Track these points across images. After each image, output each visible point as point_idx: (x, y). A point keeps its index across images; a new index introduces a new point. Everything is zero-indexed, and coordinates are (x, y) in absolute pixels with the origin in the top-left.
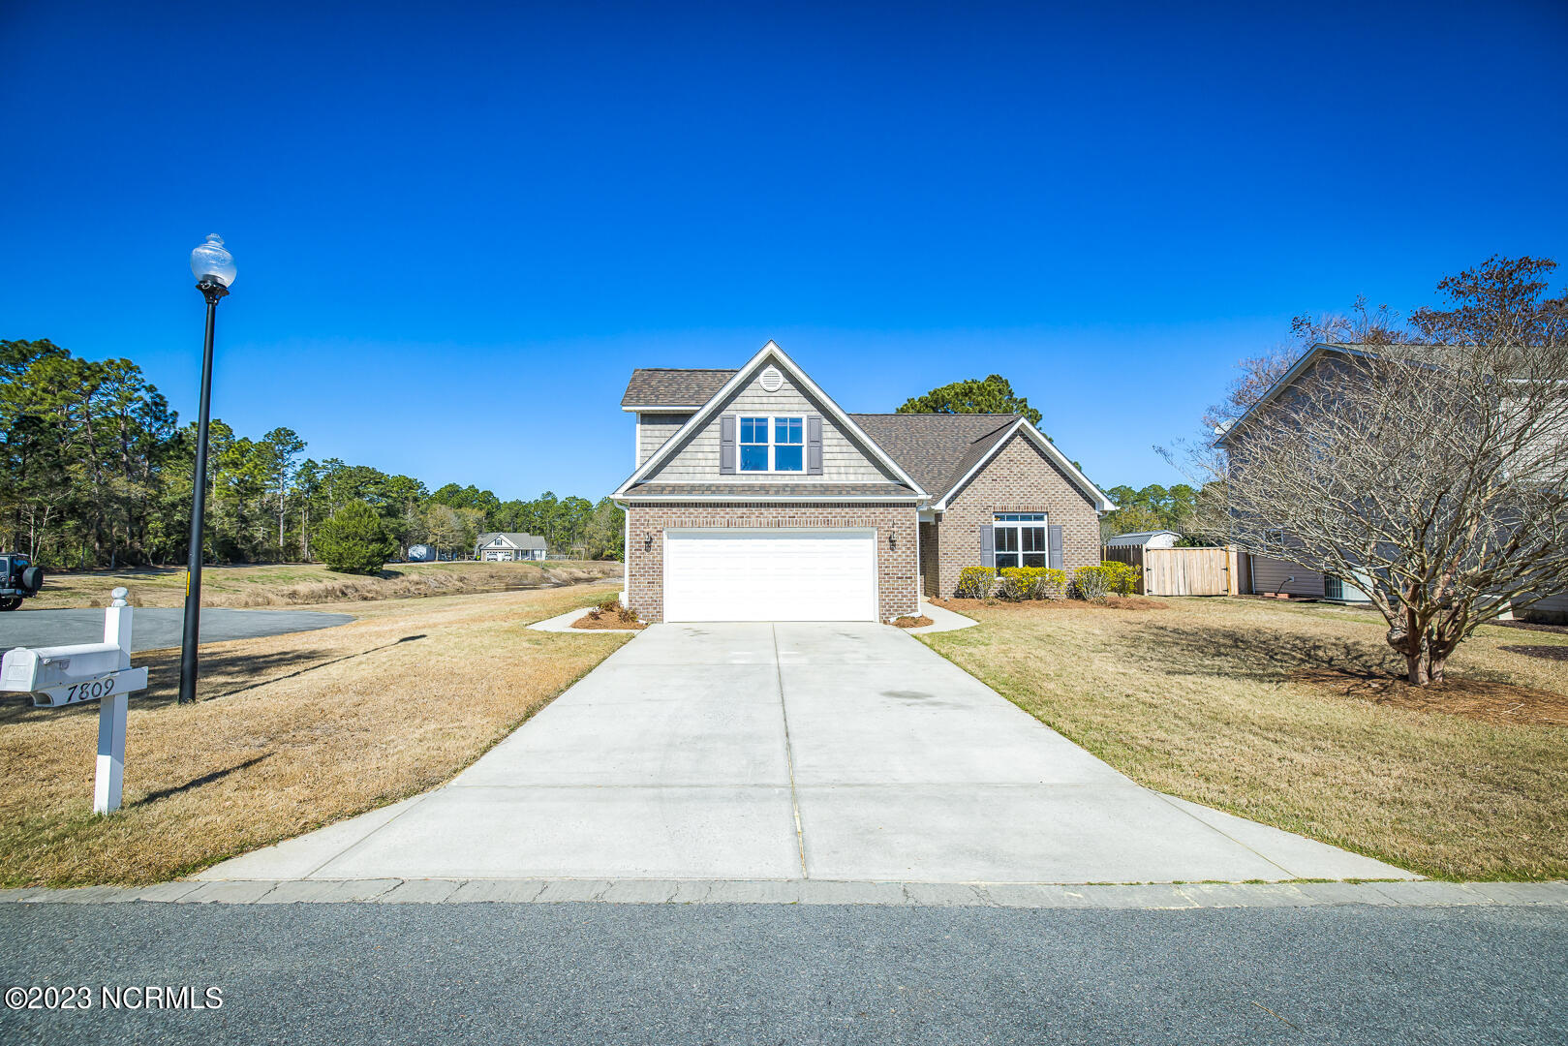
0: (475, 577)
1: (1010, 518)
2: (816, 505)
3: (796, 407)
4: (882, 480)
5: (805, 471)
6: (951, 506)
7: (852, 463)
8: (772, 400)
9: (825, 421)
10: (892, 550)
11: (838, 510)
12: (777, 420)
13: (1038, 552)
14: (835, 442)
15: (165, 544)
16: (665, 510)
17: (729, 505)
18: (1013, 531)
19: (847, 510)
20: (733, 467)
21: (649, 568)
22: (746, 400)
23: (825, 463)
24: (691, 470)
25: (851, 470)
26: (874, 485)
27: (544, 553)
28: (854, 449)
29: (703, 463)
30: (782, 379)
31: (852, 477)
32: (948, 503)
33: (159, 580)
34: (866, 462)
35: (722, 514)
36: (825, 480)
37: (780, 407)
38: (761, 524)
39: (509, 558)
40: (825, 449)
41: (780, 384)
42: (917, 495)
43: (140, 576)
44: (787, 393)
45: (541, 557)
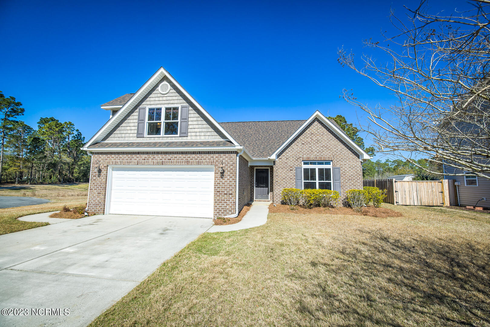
1: (311, 163)
2: (182, 153)
3: (176, 101)
4: (218, 139)
6: (280, 157)
7: (204, 130)
8: (164, 98)
9: (190, 108)
10: (222, 178)
11: (194, 155)
12: (167, 109)
13: (327, 181)
14: (195, 119)
15: (79, 176)
16: (109, 156)
17: (138, 153)
18: (313, 170)
19: (198, 155)
20: (143, 134)
21: (99, 186)
22: (152, 99)
23: (189, 130)
24: (123, 135)
25: (203, 134)
26: (213, 142)
28: (204, 122)
29: (129, 132)
30: (169, 87)
31: (203, 137)
32: (278, 156)
33: (70, 187)
34: (211, 130)
35: (135, 157)
36: (189, 139)
37: (167, 102)
38: (154, 163)
40: (190, 123)
41: (169, 90)
42: (235, 146)
43: (65, 186)
44: (171, 95)
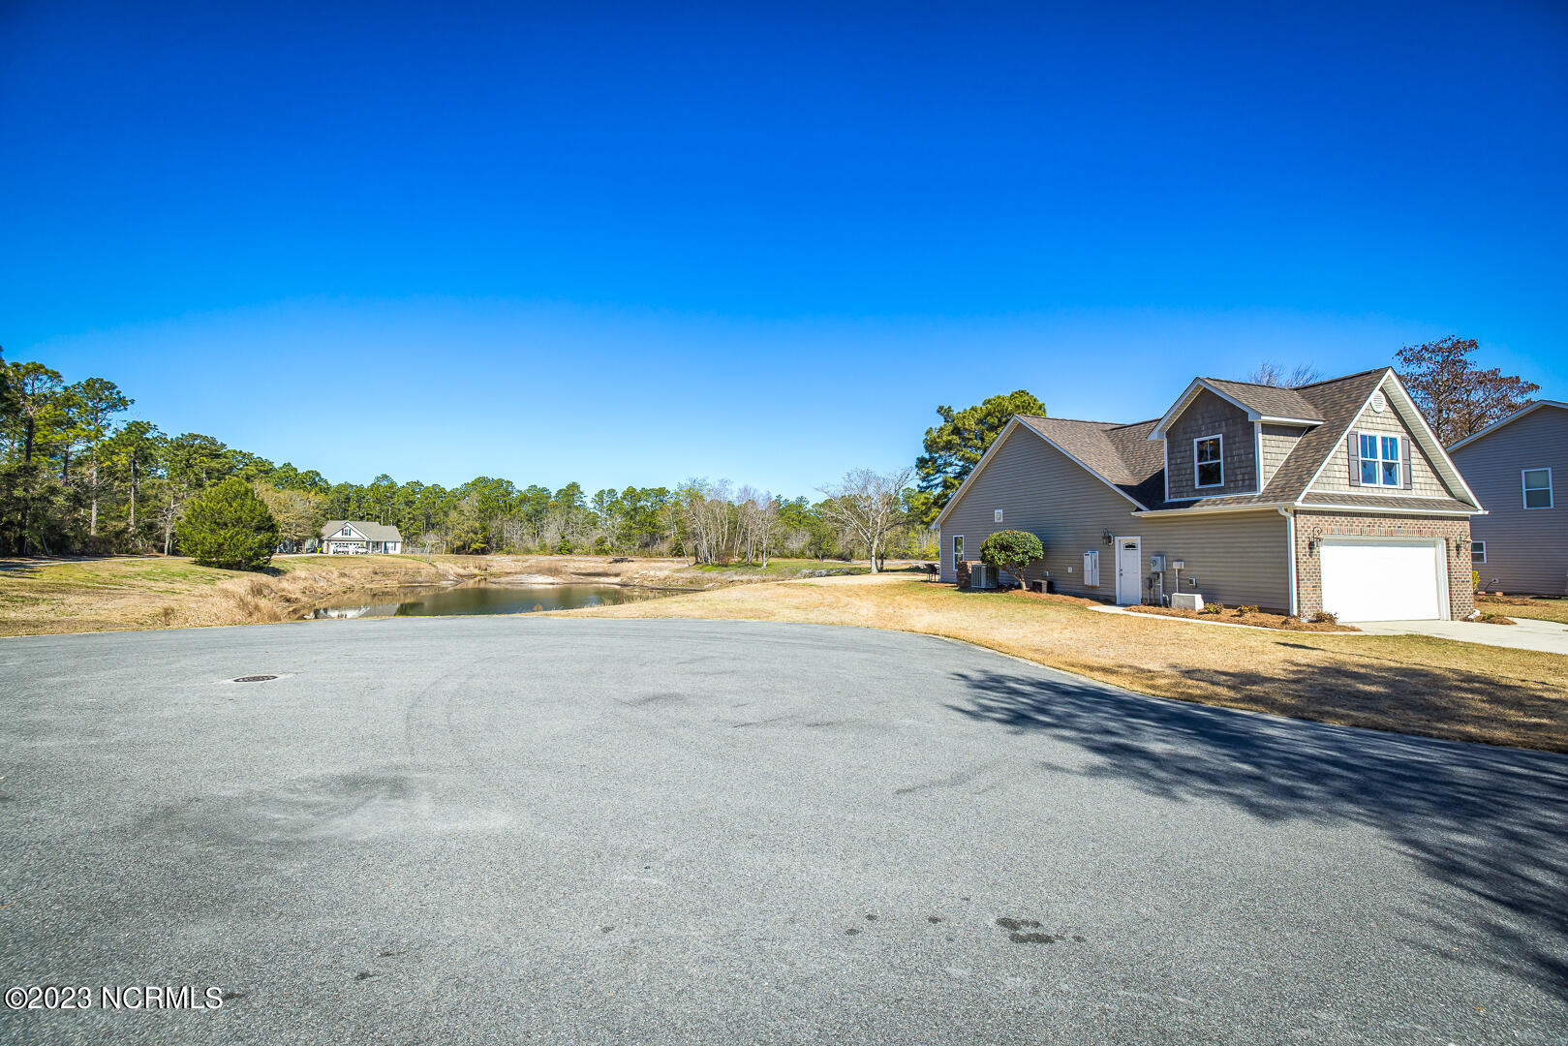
2: (1413, 517)
3: (1393, 428)
5: (1401, 484)
7: (1428, 481)
8: (1379, 420)
9: (1411, 443)
10: (1458, 557)
12: (1382, 438)
14: (1417, 461)
16: (1320, 517)
17: (1360, 514)
20: (1358, 480)
21: (1314, 573)
23: (1413, 479)
24: (1330, 480)
25: (1427, 487)
26: (1446, 501)
27: (399, 545)
28: (1428, 468)
29: (1337, 474)
30: (1385, 403)
31: (1428, 493)
34: (1436, 481)
35: (1356, 522)
36: (1414, 494)
37: (1383, 427)
40: (1412, 466)
41: (1383, 406)
44: (1388, 415)
45: (394, 549)
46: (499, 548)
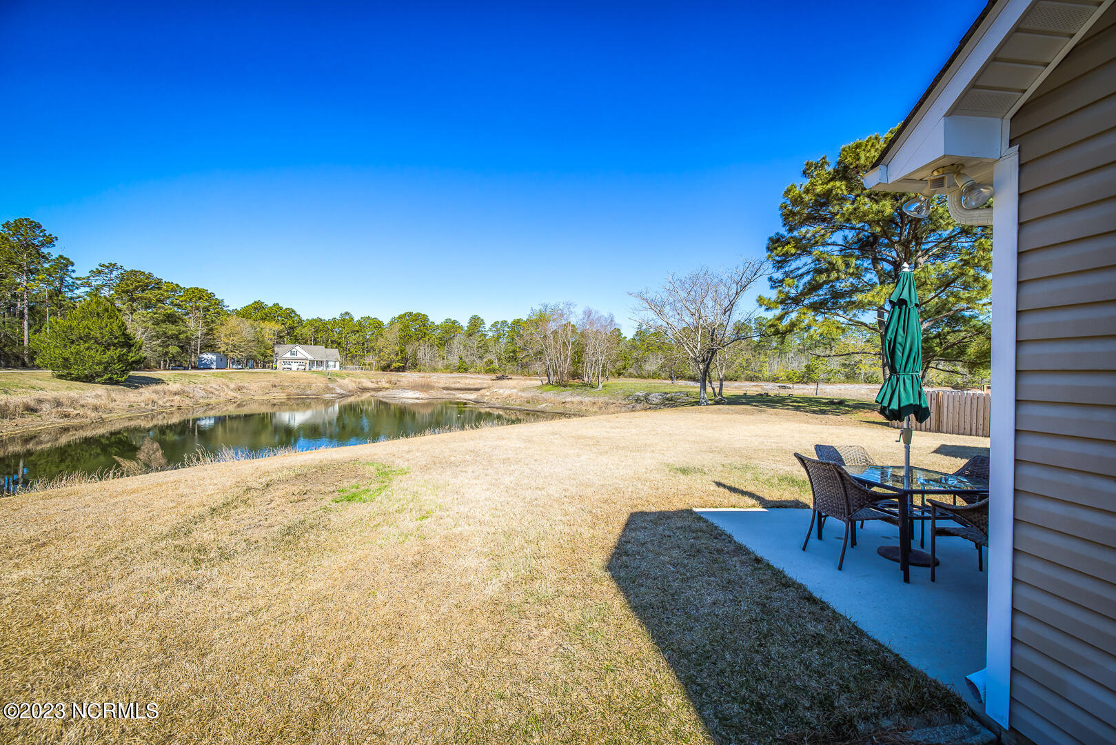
0: (255, 386)
27: (338, 364)
39: (303, 367)
45: (335, 367)
46: (414, 366)
